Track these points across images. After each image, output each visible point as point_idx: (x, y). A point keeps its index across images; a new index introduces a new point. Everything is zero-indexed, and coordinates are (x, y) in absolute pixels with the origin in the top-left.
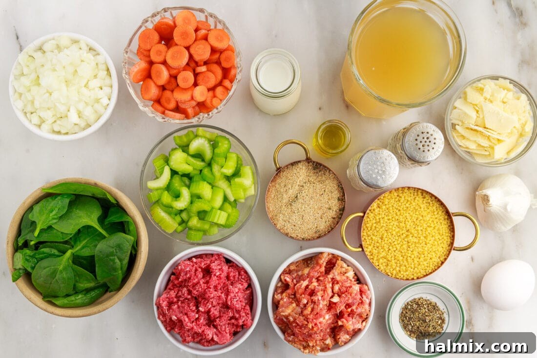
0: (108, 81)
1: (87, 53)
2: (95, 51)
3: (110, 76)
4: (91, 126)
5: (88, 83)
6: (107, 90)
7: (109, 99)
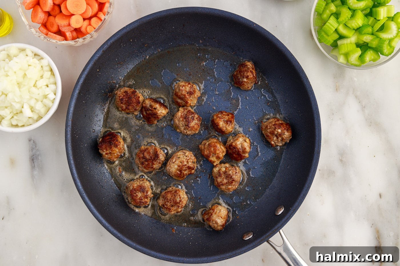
0: (52, 80)
1: (33, 58)
2: (39, 56)
3: (54, 75)
4: (42, 118)
5: (36, 83)
6: (52, 87)
7: (55, 94)
